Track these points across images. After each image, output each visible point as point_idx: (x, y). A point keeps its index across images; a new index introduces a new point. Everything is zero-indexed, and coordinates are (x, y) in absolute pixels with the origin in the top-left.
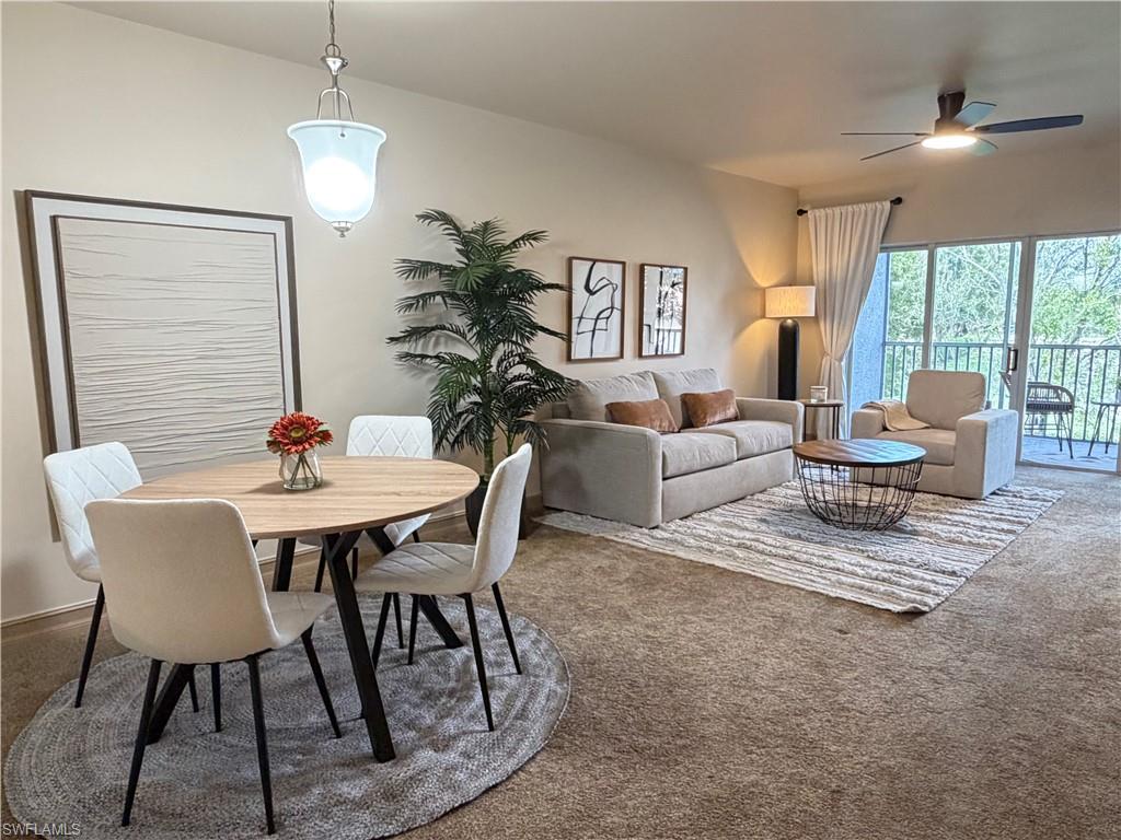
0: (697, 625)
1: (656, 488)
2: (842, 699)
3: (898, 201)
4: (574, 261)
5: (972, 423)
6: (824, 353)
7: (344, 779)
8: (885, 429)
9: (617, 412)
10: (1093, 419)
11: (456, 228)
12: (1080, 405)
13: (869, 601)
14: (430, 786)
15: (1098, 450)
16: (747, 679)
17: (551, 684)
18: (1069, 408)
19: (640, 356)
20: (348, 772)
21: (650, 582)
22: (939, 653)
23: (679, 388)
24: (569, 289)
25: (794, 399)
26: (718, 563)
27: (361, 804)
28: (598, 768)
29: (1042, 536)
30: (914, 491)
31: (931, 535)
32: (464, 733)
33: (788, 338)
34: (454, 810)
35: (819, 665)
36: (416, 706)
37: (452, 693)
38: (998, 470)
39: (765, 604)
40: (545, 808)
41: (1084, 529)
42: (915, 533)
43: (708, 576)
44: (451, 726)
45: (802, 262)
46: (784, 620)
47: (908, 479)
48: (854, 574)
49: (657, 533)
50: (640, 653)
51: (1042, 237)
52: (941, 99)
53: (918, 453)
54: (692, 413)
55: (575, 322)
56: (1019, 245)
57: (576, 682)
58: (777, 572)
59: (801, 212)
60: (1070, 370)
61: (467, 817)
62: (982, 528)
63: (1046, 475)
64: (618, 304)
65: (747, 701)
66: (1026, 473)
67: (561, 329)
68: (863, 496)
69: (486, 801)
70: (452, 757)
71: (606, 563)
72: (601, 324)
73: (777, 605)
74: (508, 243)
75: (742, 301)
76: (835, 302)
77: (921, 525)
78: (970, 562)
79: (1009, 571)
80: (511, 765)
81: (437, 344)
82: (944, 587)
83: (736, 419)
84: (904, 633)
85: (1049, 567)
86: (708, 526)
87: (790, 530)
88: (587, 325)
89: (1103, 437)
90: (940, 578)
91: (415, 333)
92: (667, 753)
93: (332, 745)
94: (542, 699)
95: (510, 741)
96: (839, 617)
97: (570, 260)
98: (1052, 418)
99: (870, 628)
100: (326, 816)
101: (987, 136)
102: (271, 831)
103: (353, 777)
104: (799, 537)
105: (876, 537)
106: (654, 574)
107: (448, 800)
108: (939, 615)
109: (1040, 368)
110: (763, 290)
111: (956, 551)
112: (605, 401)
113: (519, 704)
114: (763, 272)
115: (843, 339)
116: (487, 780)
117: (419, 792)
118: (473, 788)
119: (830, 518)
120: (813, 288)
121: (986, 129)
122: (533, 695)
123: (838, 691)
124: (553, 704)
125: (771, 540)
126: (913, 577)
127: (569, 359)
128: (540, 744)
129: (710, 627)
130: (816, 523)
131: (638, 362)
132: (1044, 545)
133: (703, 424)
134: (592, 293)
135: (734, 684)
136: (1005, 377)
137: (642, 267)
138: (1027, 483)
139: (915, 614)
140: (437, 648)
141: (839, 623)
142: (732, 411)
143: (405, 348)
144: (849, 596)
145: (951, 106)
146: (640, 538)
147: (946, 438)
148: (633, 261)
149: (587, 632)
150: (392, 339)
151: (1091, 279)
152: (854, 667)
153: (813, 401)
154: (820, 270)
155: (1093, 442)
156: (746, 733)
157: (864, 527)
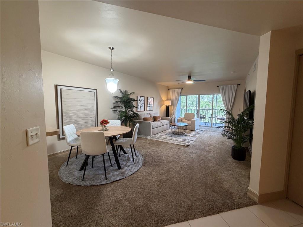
0: (160, 149)
1: (151, 130)
2: (180, 157)
3: (182, 89)
4: (138, 97)
5: (193, 120)
6: (172, 110)
7: (115, 172)
8: (182, 121)
9: (145, 119)
10: (208, 120)
11: (121, 91)
12: (206, 118)
13: (182, 144)
14: (128, 171)
15: (209, 124)
16: (168, 155)
17: (141, 158)
18: (205, 118)
19: (147, 111)
20: (115, 171)
21: (152, 144)
22: (191, 151)
23: (153, 115)
24: (137, 101)
25: (168, 117)
26: (161, 141)
27: (118, 175)
28: (150, 168)
29: (203, 135)
30: (186, 130)
31: (189, 136)
32: (131, 165)
33: (168, 108)
34: (132, 174)
35: (177, 153)
36: (122, 162)
37: (127, 160)
38: (197, 127)
39: (168, 146)
40: (144, 173)
41: (208, 134)
42: (187, 135)
43: (160, 143)
44: (128, 164)
45: (169, 97)
46: (171, 148)
47: (185, 128)
48: (180, 141)
49: (151, 137)
50: (153, 153)
51: (201, 95)
52: (188, 77)
53: (187, 124)
54: (155, 119)
55: (138, 105)
56: (198, 96)
57: (145, 157)
58: (170, 141)
59: (169, 90)
60: (205, 113)
61: (134, 175)
62: (195, 135)
63: (203, 127)
64: (144, 102)
65: (168, 158)
66: (200, 127)
67: (136, 106)
68: (180, 131)
69: (136, 172)
70: (130, 168)
71: (145, 141)
72: (142, 106)
73: (170, 146)
74: (129, 94)
75: (161, 103)
76: (174, 103)
77: (188, 134)
78: (194, 139)
79: (199, 140)
80: (138, 168)
81: (118, 109)
82: (191, 142)
83: (161, 120)
84: (187, 148)
85: (204, 139)
86: (158, 136)
87: (170, 136)
88: (140, 106)
89: (209, 122)
90: (191, 141)
91: (115, 107)
92: (159, 165)
93: (111, 168)
94: (140, 160)
95: (138, 165)
96: (178, 147)
97: (137, 96)
98: (203, 119)
99: (183, 148)
100: (114, 177)
101: (194, 82)
102: (106, 179)
103: (116, 172)
104: (171, 137)
105: (182, 136)
106: (152, 143)
107: (131, 173)
108: (191, 146)
109: (201, 113)
110: (164, 101)
111: (192, 138)
112: (143, 117)
113: (137, 161)
114: (164, 98)
115: (175, 108)
116: (135, 170)
117: (127, 172)
118: (134, 171)
119: (175, 134)
120: (171, 101)
121: (194, 81)
122: (139, 159)
123: (180, 156)
124: (142, 160)
125: (168, 137)
126: (187, 141)
127: (137, 111)
128: (142, 165)
129: (162, 149)
130: (174, 135)
131: (147, 112)
132: (203, 136)
133: (157, 121)
134: (140, 101)
135: (166, 156)
136: (197, 114)
137: (147, 97)
138: (200, 128)
139: (188, 146)
140: (123, 154)
141: (179, 147)
142: (160, 119)
143: (113, 109)
144: (179, 144)
145: (190, 77)
146: (149, 138)
147: (190, 122)
148: (146, 97)
149: (144, 151)
150: (111, 108)
151: (207, 100)
152: (181, 153)
153: (172, 117)
154: (172, 98)
155: (208, 123)
156: (169, 162)
157: (180, 135)
